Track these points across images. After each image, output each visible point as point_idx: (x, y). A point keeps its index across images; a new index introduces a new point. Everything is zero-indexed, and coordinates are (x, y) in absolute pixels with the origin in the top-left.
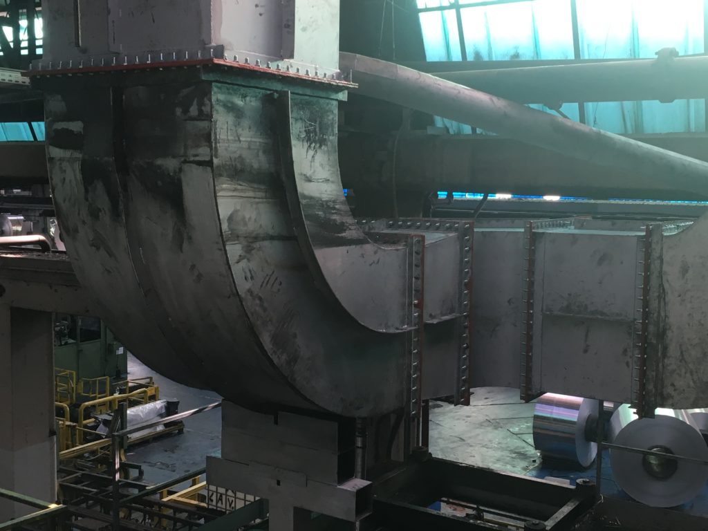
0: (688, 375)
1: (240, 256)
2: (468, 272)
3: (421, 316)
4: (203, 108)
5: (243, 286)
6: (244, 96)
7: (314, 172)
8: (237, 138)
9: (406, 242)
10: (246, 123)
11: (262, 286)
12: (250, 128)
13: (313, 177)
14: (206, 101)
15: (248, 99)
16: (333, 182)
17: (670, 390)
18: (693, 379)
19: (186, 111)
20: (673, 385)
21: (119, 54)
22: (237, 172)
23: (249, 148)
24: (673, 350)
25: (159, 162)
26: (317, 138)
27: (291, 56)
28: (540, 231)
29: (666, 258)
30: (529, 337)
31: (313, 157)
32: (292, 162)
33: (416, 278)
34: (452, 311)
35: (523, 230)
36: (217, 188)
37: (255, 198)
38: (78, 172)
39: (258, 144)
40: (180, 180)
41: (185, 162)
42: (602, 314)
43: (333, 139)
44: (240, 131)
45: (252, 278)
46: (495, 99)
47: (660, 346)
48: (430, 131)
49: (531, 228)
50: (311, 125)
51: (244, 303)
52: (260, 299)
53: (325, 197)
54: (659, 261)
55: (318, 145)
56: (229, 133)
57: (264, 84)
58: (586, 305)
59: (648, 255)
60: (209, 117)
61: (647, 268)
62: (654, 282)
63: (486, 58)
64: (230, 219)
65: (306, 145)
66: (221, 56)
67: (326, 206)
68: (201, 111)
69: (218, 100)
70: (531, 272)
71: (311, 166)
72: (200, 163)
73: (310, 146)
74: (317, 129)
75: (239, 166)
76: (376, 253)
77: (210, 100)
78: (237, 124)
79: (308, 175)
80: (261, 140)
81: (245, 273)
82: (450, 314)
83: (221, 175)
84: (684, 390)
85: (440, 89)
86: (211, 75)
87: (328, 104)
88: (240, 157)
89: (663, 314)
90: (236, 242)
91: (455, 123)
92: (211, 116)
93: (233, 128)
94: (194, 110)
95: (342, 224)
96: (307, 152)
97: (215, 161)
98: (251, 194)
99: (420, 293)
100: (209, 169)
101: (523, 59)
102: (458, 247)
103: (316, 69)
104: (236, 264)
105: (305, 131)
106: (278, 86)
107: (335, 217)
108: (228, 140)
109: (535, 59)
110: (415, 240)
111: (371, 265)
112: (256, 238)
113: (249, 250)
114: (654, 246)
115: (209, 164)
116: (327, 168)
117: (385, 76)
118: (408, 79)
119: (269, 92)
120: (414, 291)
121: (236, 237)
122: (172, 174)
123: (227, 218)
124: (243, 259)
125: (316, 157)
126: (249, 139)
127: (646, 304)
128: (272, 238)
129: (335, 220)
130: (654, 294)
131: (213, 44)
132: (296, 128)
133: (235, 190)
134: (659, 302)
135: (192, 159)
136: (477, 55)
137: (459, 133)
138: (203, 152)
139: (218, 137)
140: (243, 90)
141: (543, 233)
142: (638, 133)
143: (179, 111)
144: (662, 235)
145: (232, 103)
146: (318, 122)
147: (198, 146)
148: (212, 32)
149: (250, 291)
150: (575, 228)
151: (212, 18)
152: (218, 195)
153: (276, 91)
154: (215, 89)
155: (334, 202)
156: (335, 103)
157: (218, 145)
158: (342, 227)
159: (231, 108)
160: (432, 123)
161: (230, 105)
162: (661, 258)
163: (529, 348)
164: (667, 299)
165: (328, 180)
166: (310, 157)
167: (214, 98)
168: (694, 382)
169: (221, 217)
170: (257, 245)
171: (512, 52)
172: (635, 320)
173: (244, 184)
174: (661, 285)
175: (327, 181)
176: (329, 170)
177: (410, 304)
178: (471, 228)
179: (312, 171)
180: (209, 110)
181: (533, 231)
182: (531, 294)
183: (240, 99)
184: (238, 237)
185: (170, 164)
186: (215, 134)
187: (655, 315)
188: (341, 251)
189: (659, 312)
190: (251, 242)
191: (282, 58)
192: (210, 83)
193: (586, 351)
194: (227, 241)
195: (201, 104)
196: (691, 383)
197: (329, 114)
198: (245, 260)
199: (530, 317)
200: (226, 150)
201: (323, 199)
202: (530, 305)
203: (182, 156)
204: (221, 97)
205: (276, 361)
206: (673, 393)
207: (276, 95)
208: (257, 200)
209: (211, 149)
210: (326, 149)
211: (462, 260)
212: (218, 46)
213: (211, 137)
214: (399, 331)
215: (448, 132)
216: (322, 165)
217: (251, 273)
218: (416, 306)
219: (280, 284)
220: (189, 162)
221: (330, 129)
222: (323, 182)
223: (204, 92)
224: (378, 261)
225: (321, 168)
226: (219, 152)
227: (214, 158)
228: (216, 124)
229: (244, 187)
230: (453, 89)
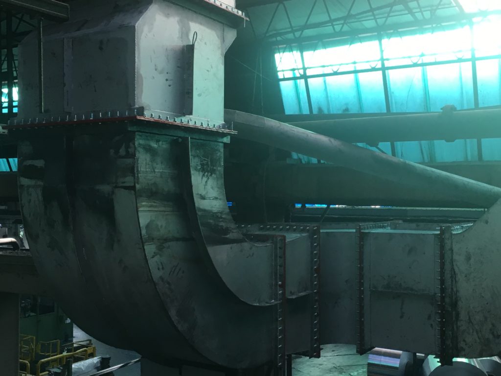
0: (475, 333)
1: (155, 253)
2: (316, 261)
3: (284, 294)
4: (129, 150)
5: (156, 274)
6: (158, 141)
7: (207, 193)
8: (153, 170)
9: (273, 240)
10: (159, 159)
11: (169, 274)
12: (162, 163)
13: (206, 196)
14: (131, 145)
15: (160, 143)
16: (220, 199)
17: (462, 344)
18: (478, 337)
19: (117, 152)
20: (464, 341)
21: (70, 113)
22: (153, 194)
23: (161, 177)
24: (463, 315)
25: (98, 187)
26: (209, 169)
27: (191, 113)
28: (367, 231)
29: (455, 249)
30: (361, 307)
31: (206, 182)
32: (191, 186)
33: (280, 266)
34: (306, 289)
35: (354, 231)
36: (138, 205)
37: (165, 211)
38: (40, 195)
39: (167, 173)
40: (112, 200)
41: (116, 187)
42: (412, 289)
43: (220, 169)
44: (155, 165)
45: (163, 268)
46: (332, 140)
47: (454, 312)
48: (288, 161)
49: (360, 229)
50: (205, 160)
51: (157, 287)
52: (169, 283)
53: (215, 210)
54: (450, 252)
55: (210, 174)
56: (147, 167)
57: (172, 132)
58: (401, 284)
59: (442, 247)
60: (133, 156)
61: (442, 256)
62: (448, 267)
63: (326, 112)
64: (148, 226)
65: (201, 174)
66: (143, 115)
67: (215, 216)
68: (127, 152)
69: (139, 144)
70: (361, 260)
71: (205, 189)
72: (126, 188)
73: (204, 175)
74: (209, 163)
75: (154, 189)
76: (251, 248)
77: (134, 144)
78: (153, 161)
79: (203, 194)
80: (169, 171)
81: (158, 265)
82: (305, 291)
83: (141, 196)
84: (472, 345)
85: (294, 134)
86: (135, 127)
87: (216, 145)
88: (155, 184)
89: (455, 289)
90: (152, 243)
91: (305, 157)
92: (135, 156)
93: (150, 163)
94: (122, 151)
95: (227, 228)
96: (202, 178)
97: (138, 186)
98: (162, 209)
99: (283, 278)
100: (133, 192)
101: (351, 112)
102: (310, 244)
103: (208, 121)
104: (152, 259)
105: (201, 164)
106: (181, 134)
107: (221, 224)
108: (146, 171)
109: (360, 112)
110: (279, 239)
111: (247, 257)
112: (166, 240)
113: (160, 248)
114: (446, 241)
115: (133, 188)
116: (216, 189)
117: (256, 125)
118: (272, 127)
119: (175, 138)
120: (279, 276)
121: (151, 239)
122: (106, 196)
123: (145, 226)
125: (208, 183)
126: (161, 171)
127: (442, 282)
128: (177, 239)
129: (222, 226)
130: (448, 275)
131: (137, 106)
132: (194, 162)
133: (151, 206)
134: (452, 281)
135: (121, 185)
136: (320, 109)
137: (308, 163)
138: (129, 180)
139: (139, 169)
140: (157, 137)
141: (369, 233)
142: (432, 163)
143: (112, 151)
144: (451, 234)
145: (150, 146)
146: (209, 158)
147: (125, 176)
148: (136, 98)
149: (162, 278)
150: (391, 229)
151: (136, 89)
152: (140, 209)
153: (180, 137)
154: (137, 137)
155: (221, 213)
156: (221, 145)
157: (139, 175)
158: (226, 231)
159: (149, 150)
160: (290, 156)
161: (148, 147)
162: (451, 250)
163: (361, 315)
164: (457, 279)
165: (217, 198)
166: (204, 182)
167: (136, 143)
168: (479, 338)
169: (141, 225)
170: (166, 245)
171: (344, 108)
172: (436, 294)
173: (157, 202)
174: (453, 269)
175: (216, 198)
176: (217, 191)
177: (276, 285)
178: (319, 229)
179: (206, 192)
180: (133, 150)
181: (362, 231)
182: (361, 276)
183: (155, 143)
184: (153, 239)
185: (105, 188)
186: (137, 167)
187: (450, 290)
188: (227, 247)
189: (452, 289)
190: (163, 242)
191: (184, 115)
192: (134, 132)
193: (402, 317)
194: (145, 242)
195: (127, 147)
196: (477, 339)
197: (217, 152)
198: (158, 256)
199: (362, 292)
200: (145, 178)
201: (213, 212)
202: (361, 284)
203: (114, 183)
204: (141, 142)
205: (179, 327)
206: (464, 346)
207: (180, 140)
208: (166, 213)
209: (134, 178)
210: (215, 176)
211: (312, 252)
212: (140, 107)
213: (134, 170)
214: (268, 305)
215: (301, 162)
216: (212, 188)
217: (162, 265)
218: (280, 286)
219: (183, 272)
220: (119, 187)
221: (218, 163)
222: (213, 199)
223: (129, 138)
224: (253, 254)
225: (212, 190)
226: (140, 180)
227: (136, 184)
228: (138, 161)
229: (158, 204)
230: (303, 133)
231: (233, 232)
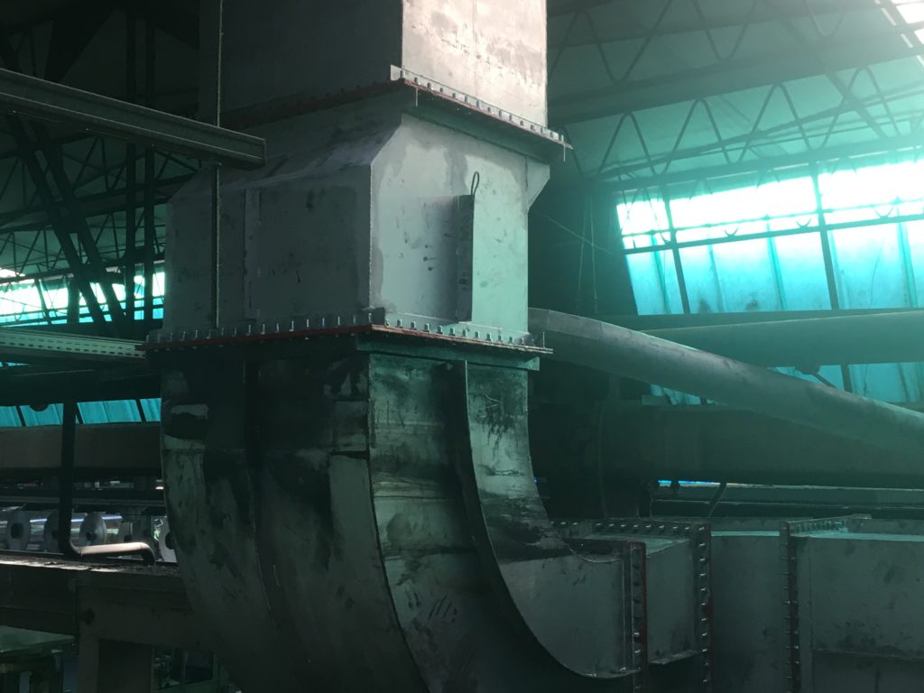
1: (403, 575)
2: (705, 592)
3: (644, 655)
4: (359, 386)
5: (406, 616)
6: (409, 369)
7: (498, 462)
8: (400, 422)
9: (620, 551)
10: (411, 402)
11: (431, 614)
12: (416, 409)
13: (497, 469)
14: (362, 376)
15: (414, 372)
16: (522, 475)
19: (336, 390)
21: (255, 320)
22: (399, 465)
23: (415, 434)
25: (301, 453)
26: (501, 419)
27: (468, 318)
28: (802, 535)
30: (796, 684)
31: (497, 443)
32: (470, 451)
33: (637, 601)
34: (686, 646)
35: (776, 534)
36: (374, 486)
37: (422, 498)
38: (198, 467)
39: (426, 428)
40: (327, 476)
41: (335, 453)
42: (897, 651)
43: (522, 418)
44: (403, 412)
45: (418, 604)
46: (730, 362)
48: (645, 402)
49: (788, 530)
50: (494, 403)
51: (407, 640)
52: (428, 632)
53: (513, 495)
55: (503, 427)
56: (390, 416)
57: (434, 353)
58: (873, 639)
60: (364, 397)
63: (715, 309)
64: (391, 526)
65: (487, 428)
66: (382, 321)
67: (514, 506)
68: (354, 389)
69: (376, 374)
70: (792, 592)
71: (494, 455)
72: (352, 455)
73: (492, 430)
74: (502, 408)
75: (402, 456)
76: (580, 568)
77: (367, 376)
78: (401, 402)
79: (490, 466)
80: (430, 424)
81: (409, 597)
82: (684, 649)
83: (379, 470)
85: (658, 351)
86: (369, 344)
87: (515, 375)
88: (404, 445)
90: (399, 557)
91: (678, 393)
92: (368, 395)
93: (395, 409)
94: (346, 388)
95: (536, 529)
96: (489, 437)
97: (373, 452)
98: (418, 493)
99: (642, 624)
100: (364, 461)
101: (763, 310)
102: (691, 558)
103: (499, 332)
104: (398, 587)
105: (487, 410)
106: (452, 356)
107: (525, 521)
108: (389, 424)
109: (780, 310)
110: (633, 548)
111: (574, 584)
112: (424, 551)
113: (414, 567)
115: (364, 455)
116: (515, 456)
117: (587, 336)
118: (616, 339)
119: (440, 363)
120: (634, 619)
121: (397, 550)
122: (317, 469)
123: (386, 525)
124: (407, 579)
125: (501, 444)
126: (415, 423)
128: (444, 550)
129: (527, 525)
131: (372, 307)
132: (474, 407)
133: (397, 488)
135: (343, 449)
136: (704, 305)
137: (683, 404)
138: (357, 442)
139: (376, 421)
140: (408, 361)
141: (806, 539)
143: (327, 389)
145: (394, 378)
147: (352, 433)
148: (371, 292)
149: (416, 623)
150: (850, 531)
151: (370, 276)
152: (377, 494)
153: (449, 361)
154: (373, 361)
155: (524, 500)
156: (524, 373)
157: (376, 431)
158: (535, 534)
159: (393, 384)
160: (648, 392)
161: (391, 381)
165: (517, 473)
166: (492, 444)
167: (371, 373)
169: (379, 524)
170: (424, 560)
171: (749, 300)
173: (408, 480)
175: (514, 473)
176: (517, 459)
177: (629, 637)
179: (496, 460)
180: (366, 387)
181: (792, 535)
182: (794, 622)
183: (405, 372)
184: (400, 549)
185: (315, 456)
186: (373, 418)
188: (535, 565)
190: (418, 555)
191: (456, 320)
192: (367, 354)
194: (386, 556)
195: (355, 380)
197: (516, 387)
198: (410, 581)
199: (795, 654)
200: (386, 437)
201: (510, 498)
202: (794, 639)
203: (330, 446)
204: (381, 371)
207: (449, 367)
208: (424, 500)
209: (367, 438)
210: (513, 432)
211: (696, 575)
212: (377, 309)
213: (367, 424)
214: (615, 676)
215: (669, 402)
216: (508, 453)
217: (417, 598)
218: (637, 639)
219: (455, 612)
220: (342, 453)
221: (518, 407)
222: (509, 475)
223: (358, 365)
224: (585, 578)
225: (507, 458)
226: (378, 440)
227: (370, 448)
228: (373, 405)
229: (408, 485)
230: (675, 350)
231: (546, 537)
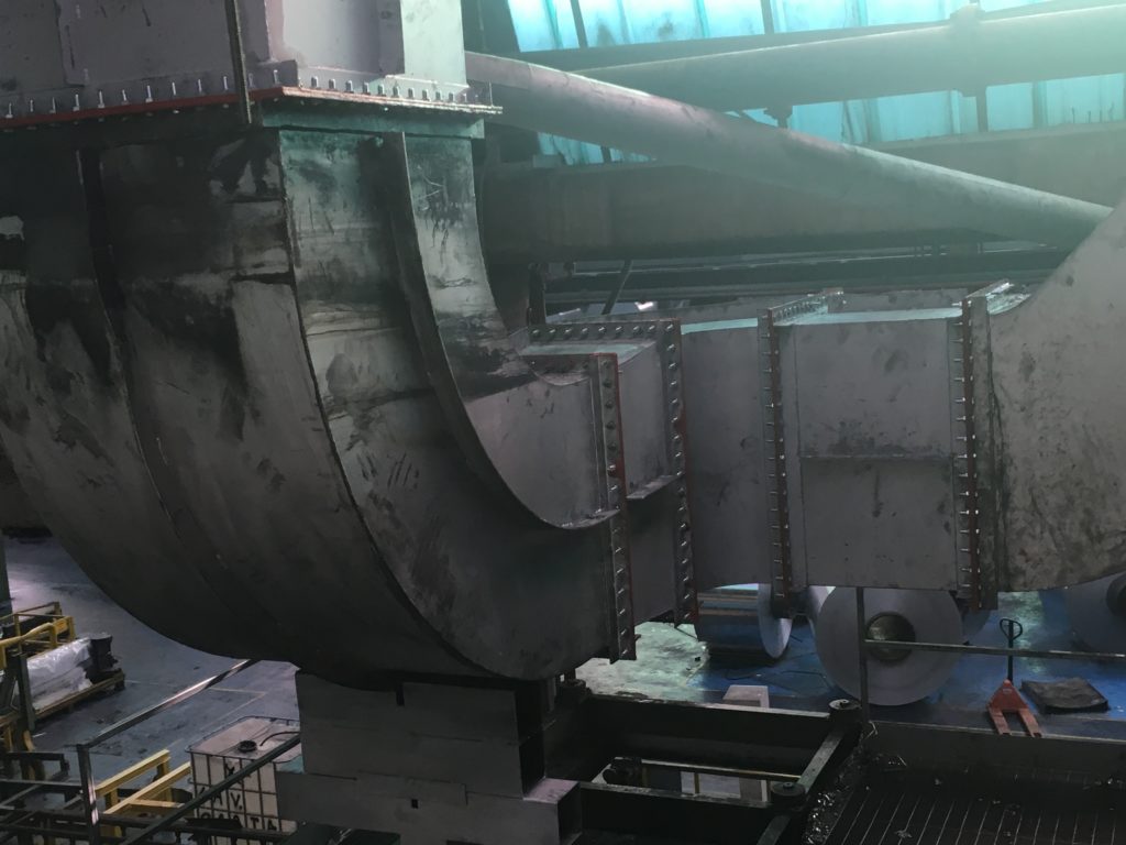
0: (1046, 534)
1: (352, 436)
2: (677, 404)
3: (622, 492)
4: (265, 178)
5: (361, 488)
6: (330, 149)
7: (447, 270)
8: (327, 227)
9: (586, 367)
10: (338, 197)
11: (389, 483)
12: (345, 206)
13: (447, 279)
14: (269, 164)
15: (337, 152)
16: (475, 283)
17: (1019, 561)
18: (1055, 541)
19: (231, 185)
20: (1023, 553)
21: (82, 86)
22: (333, 288)
23: (348, 242)
24: (1019, 498)
25: (186, 281)
26: (446, 209)
27: (400, 69)
28: (786, 323)
29: (997, 349)
30: (782, 501)
31: (443, 243)
32: (419, 259)
33: (610, 427)
34: (659, 472)
35: (753, 323)
36: (305, 321)
37: (364, 330)
38: (21, 311)
39: (360, 232)
40: (230, 314)
41: (240, 278)
42: (899, 449)
43: (469, 207)
44: (331, 213)
45: (373, 471)
46: (690, 109)
47: (998, 493)
48: (536, 163)
49: (770, 320)
50: (435, 188)
51: (365, 519)
52: (389, 506)
53: (468, 312)
54: (986, 357)
55: (449, 221)
56: (314, 220)
57: (359, 123)
58: (872, 439)
59: (968, 349)
60: (279, 194)
61: (968, 368)
62: (980, 390)
63: (619, 41)
64: (331, 373)
65: (431, 223)
66: (294, 83)
67: (470, 326)
68: (261, 185)
69: (290, 161)
70: (776, 394)
71: (441, 260)
72: (267, 279)
73: (436, 225)
74: (446, 195)
75: (335, 276)
76: (547, 394)
77: (279, 163)
78: (325, 201)
79: (439, 276)
80: (365, 226)
81: (363, 465)
82: (657, 476)
83: (309, 297)
84: (1041, 560)
85: (603, 100)
86: (277, 116)
87: (457, 147)
88: (336, 261)
89: (998, 441)
90: (344, 413)
92: (284, 194)
93: (319, 209)
94: (246, 183)
95: (496, 352)
96: (434, 236)
97: (298, 273)
98: (357, 324)
99: (617, 452)
100: (287, 288)
102: (659, 365)
103: (434, 86)
104: (348, 453)
105: (428, 199)
106: (380, 126)
107: (484, 343)
108: (314, 232)
109: (700, 37)
110: (601, 363)
111: (542, 417)
112: (375, 401)
113: (364, 423)
114: (975, 333)
115: (288, 278)
116: (466, 259)
118: (550, 86)
119: (367, 137)
120: (607, 451)
121: (341, 404)
122: (213, 302)
123: (325, 372)
124: (357, 441)
125: (447, 244)
126: (345, 226)
127: (970, 427)
128: (396, 396)
129: (486, 348)
130: (982, 411)
131: (274, 60)
132: (417, 195)
133: (333, 321)
134: (991, 423)
135: (250, 272)
136: (604, 32)
137: (582, 163)
138: (274, 259)
139: (297, 228)
140: (328, 139)
141: (791, 326)
142: (872, 140)
143: (216, 186)
144: (987, 313)
145: (313, 163)
146: (444, 182)
147: (261, 249)
148: (270, 38)
149: (373, 496)
151: (267, 13)
152: (308, 333)
153: (380, 135)
154: (284, 142)
155: (480, 317)
156: (467, 144)
157: (299, 243)
158: (496, 359)
159: (312, 173)
161: (310, 168)
162: (988, 351)
163: (783, 518)
164: (1002, 417)
165: (469, 281)
166: (438, 245)
167: (284, 160)
168: (1057, 545)
169: (316, 372)
170: (375, 413)
171: (661, 23)
172: (954, 454)
173: (346, 307)
174: (993, 395)
175: (467, 282)
176: (468, 263)
177: (603, 471)
178: (677, 329)
179: (444, 269)
180: (277, 181)
181: (775, 324)
182: (778, 429)
183: (325, 154)
184: (346, 403)
185: (208, 284)
186: (293, 224)
187: (987, 444)
188: (497, 399)
189: (993, 442)
190: (368, 407)
191: (381, 74)
192: (275, 131)
193: (876, 514)
194: (331, 412)
195: (260, 171)
196: (1053, 547)
197: (459, 164)
198: (361, 442)
199: (781, 465)
200: (313, 250)
201: (466, 315)
202: (780, 448)
203: (231, 268)
204: (297, 155)
205: (422, 610)
206: (1024, 566)
207: (380, 142)
208: (367, 333)
209: (289, 253)
210: (460, 226)
211: (665, 385)
212: (285, 63)
213: (286, 231)
214: (594, 522)
215: (563, 160)
216: (457, 256)
217: (372, 465)
218: (612, 474)
219: (417, 474)
220: (246, 278)
221: (464, 192)
222: (461, 285)
223: (263, 147)
224: (553, 405)
225: (456, 262)
226: (302, 256)
227: (295, 268)
228: (291, 207)
229: (344, 314)
230: (621, 96)
231: (508, 361)
